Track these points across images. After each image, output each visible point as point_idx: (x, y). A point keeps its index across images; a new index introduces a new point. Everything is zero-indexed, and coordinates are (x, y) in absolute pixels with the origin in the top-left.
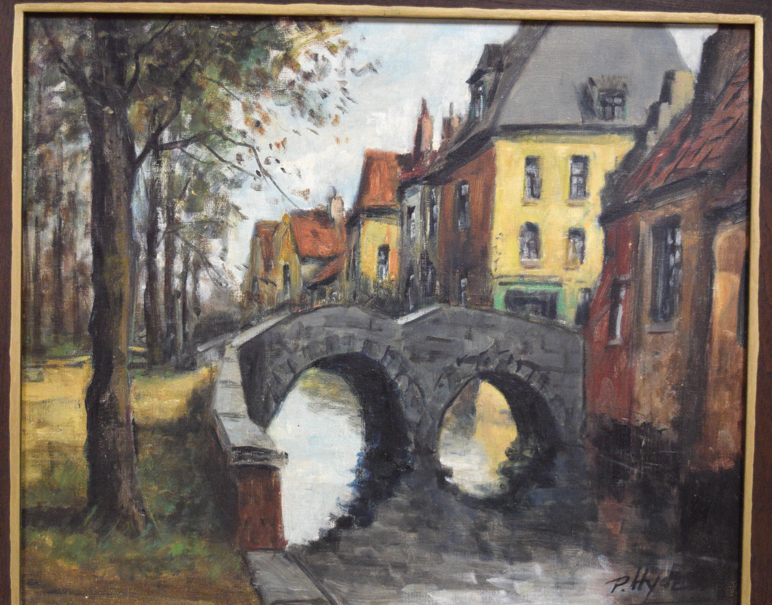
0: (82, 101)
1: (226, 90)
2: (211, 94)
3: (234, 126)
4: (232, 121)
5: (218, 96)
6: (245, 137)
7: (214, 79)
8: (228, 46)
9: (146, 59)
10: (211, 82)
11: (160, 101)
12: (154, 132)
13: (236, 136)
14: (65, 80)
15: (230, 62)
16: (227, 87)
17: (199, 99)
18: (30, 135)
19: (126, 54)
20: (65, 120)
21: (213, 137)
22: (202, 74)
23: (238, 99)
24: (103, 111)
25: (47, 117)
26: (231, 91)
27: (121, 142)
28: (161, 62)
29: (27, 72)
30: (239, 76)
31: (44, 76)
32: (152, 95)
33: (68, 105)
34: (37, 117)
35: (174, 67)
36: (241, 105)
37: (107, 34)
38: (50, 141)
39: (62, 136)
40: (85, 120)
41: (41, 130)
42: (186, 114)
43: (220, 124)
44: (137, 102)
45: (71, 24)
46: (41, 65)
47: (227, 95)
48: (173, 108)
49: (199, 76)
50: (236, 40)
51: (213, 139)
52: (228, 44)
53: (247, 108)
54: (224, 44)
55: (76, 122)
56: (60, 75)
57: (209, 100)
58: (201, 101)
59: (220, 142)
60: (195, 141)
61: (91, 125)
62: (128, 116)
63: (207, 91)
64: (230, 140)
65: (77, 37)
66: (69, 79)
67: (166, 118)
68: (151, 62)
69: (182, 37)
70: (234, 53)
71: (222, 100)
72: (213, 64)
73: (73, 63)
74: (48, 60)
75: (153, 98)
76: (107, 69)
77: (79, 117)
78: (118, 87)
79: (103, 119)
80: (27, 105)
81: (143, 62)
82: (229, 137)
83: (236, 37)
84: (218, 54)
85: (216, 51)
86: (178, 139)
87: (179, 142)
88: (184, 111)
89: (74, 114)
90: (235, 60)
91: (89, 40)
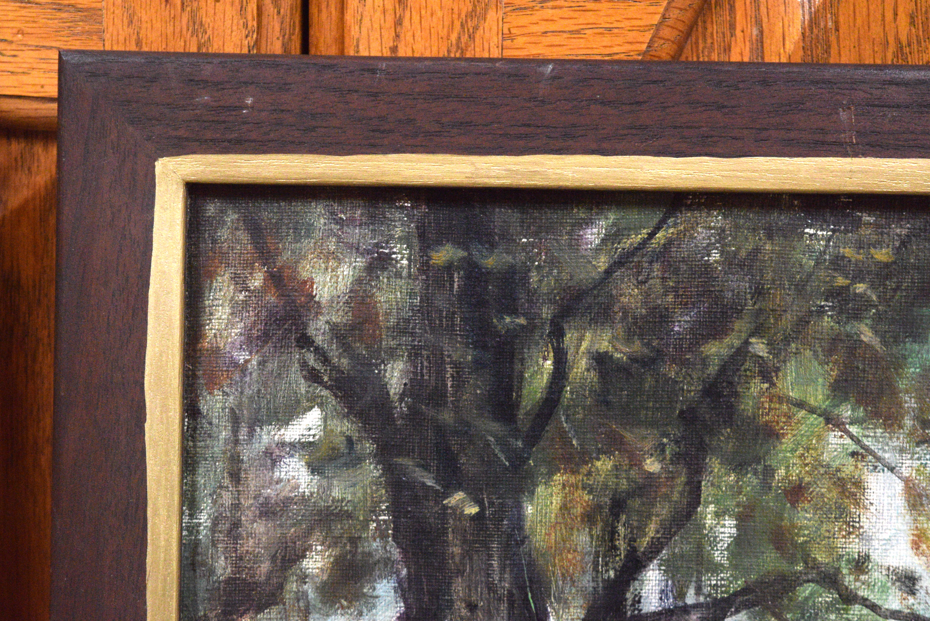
0: (376, 474)
1: (852, 437)
2: (800, 451)
3: (874, 556)
4: (870, 539)
5: (826, 457)
6: (912, 592)
7: (812, 402)
8: (861, 296)
9: (588, 335)
10: (802, 413)
11: (633, 473)
12: (612, 573)
13: (884, 589)
14: (321, 406)
15: (868, 346)
16: (854, 430)
17: (760, 468)
18: (202, 584)
19: (522, 321)
20: (317, 535)
21: (806, 590)
22: (773, 385)
23: (892, 469)
24: (445, 508)
25: (260, 527)
26: (867, 442)
27: (504, 607)
28: (637, 347)
29: (195, 376)
30: (894, 392)
31: (248, 392)
32: (608, 453)
33: (330, 487)
34: (225, 526)
35: (684, 363)
36: (899, 486)
37: (461, 253)
38: (268, 605)
39: (309, 588)
40: (383, 536)
41: (238, 569)
42: (718, 515)
43: (831, 549)
44: (557, 477)
45: (339, 222)
46: (242, 357)
47: (853, 454)
48: (676, 497)
49: (762, 393)
50: (888, 277)
51: (807, 599)
52: (860, 288)
53: (920, 496)
54: (847, 288)
55: (354, 541)
56: (303, 387)
57: (795, 472)
58: (769, 472)
59: (830, 607)
60: (747, 606)
61: (404, 552)
62: (528, 525)
63: (787, 442)
64: (865, 602)
65: (360, 262)
66: (332, 401)
67: (652, 530)
68: (604, 346)
69: (707, 265)
70: (879, 318)
71: (838, 470)
72: (808, 353)
73: (346, 348)
74: (265, 337)
75: (609, 465)
76: (456, 365)
77: (365, 526)
78: (495, 426)
79: (444, 532)
80: (194, 485)
81: (578, 346)
82: (861, 593)
83: (887, 265)
84: (827, 322)
85: (821, 311)
86: (691, 599)
87: (696, 606)
88: (712, 508)
89: (349, 516)
90: (884, 342)
91: (398, 275)
